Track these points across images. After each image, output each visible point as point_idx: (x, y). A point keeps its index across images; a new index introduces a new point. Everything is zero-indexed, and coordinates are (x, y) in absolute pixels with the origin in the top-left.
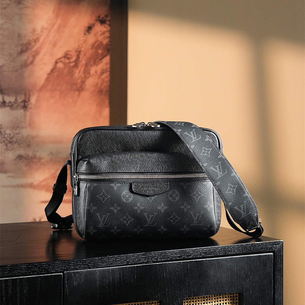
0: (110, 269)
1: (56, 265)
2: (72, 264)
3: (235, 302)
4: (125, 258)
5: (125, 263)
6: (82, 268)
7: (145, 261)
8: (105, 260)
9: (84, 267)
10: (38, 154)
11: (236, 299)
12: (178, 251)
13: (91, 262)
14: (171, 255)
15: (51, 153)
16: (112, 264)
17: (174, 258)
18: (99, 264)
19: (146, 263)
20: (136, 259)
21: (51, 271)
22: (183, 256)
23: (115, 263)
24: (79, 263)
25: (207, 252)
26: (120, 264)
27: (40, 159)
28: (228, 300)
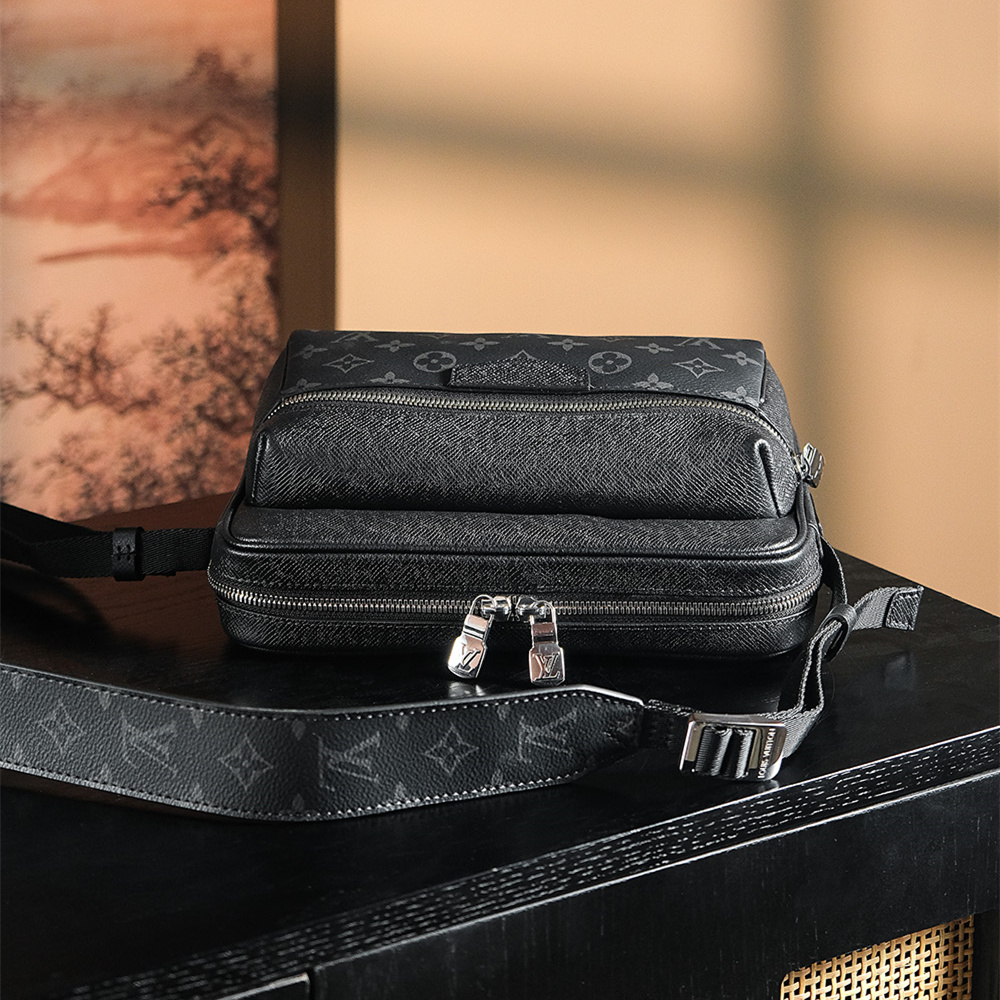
0: (500, 918)
1: (281, 950)
2: (350, 929)
3: (961, 938)
4: (561, 865)
5: (563, 884)
6: (390, 938)
7: (640, 863)
8: (485, 888)
9: (396, 935)
10: (25, 90)
11: (966, 925)
12: (768, 796)
13: (427, 906)
14: (740, 819)
15: (72, 84)
16: (510, 898)
17: (754, 827)
18: (458, 910)
19: (645, 867)
20: (608, 861)
21: (262, 976)
22: (788, 812)
23: (522, 891)
24: (376, 921)
25: (880, 780)
26: (543, 894)
27: (32, 106)
28: (938, 933)
